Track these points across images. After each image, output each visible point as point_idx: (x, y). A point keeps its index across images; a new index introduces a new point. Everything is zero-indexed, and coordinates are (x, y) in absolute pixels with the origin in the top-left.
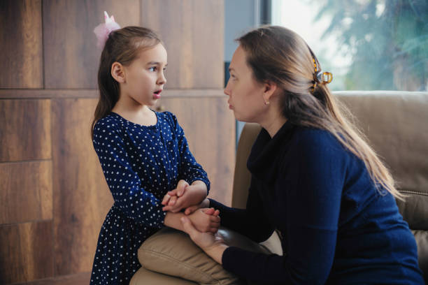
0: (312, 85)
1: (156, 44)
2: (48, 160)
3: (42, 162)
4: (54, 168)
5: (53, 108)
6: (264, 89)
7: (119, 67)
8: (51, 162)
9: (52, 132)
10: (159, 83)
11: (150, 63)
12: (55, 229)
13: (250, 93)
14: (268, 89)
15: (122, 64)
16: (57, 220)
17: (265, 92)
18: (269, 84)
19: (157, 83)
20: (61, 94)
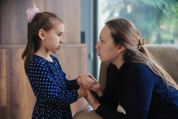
0: (138, 46)
1: (61, 23)
2: (5, 77)
3: (2, 79)
4: (7, 81)
5: (7, 53)
6: (118, 48)
7: (43, 32)
8: (6, 79)
9: (6, 64)
10: (61, 42)
11: (59, 32)
12: (8, 110)
13: (111, 49)
14: (120, 48)
15: (45, 31)
16: (9, 106)
17: (118, 49)
18: (121, 46)
19: (60, 43)
20: (10, 46)
